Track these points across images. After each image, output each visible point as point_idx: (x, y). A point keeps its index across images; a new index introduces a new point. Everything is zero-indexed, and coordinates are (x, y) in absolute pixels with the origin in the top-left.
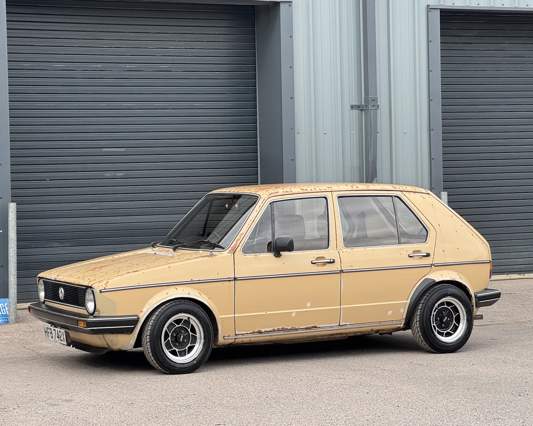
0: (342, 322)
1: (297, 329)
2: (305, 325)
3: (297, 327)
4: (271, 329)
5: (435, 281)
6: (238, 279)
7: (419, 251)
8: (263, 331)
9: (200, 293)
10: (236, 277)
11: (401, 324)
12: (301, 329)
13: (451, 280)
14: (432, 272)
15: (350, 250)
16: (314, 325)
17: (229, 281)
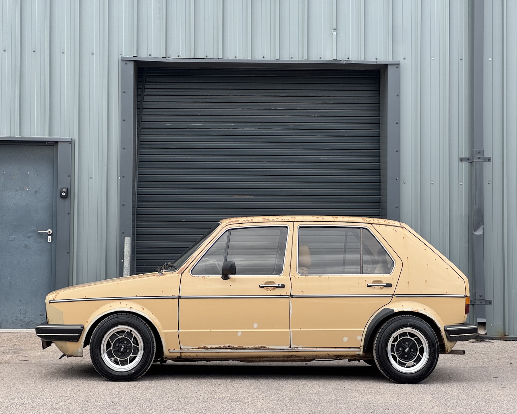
0: (293, 344)
1: (244, 348)
2: (252, 345)
3: (244, 346)
4: (217, 346)
5: (393, 311)
6: (182, 297)
7: (380, 282)
8: (208, 348)
9: (144, 307)
10: (180, 295)
11: (360, 351)
12: (249, 348)
13: (413, 311)
14: (393, 302)
15: (304, 277)
16: (262, 346)
17: (173, 298)
